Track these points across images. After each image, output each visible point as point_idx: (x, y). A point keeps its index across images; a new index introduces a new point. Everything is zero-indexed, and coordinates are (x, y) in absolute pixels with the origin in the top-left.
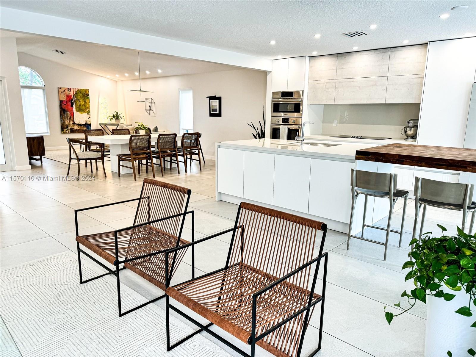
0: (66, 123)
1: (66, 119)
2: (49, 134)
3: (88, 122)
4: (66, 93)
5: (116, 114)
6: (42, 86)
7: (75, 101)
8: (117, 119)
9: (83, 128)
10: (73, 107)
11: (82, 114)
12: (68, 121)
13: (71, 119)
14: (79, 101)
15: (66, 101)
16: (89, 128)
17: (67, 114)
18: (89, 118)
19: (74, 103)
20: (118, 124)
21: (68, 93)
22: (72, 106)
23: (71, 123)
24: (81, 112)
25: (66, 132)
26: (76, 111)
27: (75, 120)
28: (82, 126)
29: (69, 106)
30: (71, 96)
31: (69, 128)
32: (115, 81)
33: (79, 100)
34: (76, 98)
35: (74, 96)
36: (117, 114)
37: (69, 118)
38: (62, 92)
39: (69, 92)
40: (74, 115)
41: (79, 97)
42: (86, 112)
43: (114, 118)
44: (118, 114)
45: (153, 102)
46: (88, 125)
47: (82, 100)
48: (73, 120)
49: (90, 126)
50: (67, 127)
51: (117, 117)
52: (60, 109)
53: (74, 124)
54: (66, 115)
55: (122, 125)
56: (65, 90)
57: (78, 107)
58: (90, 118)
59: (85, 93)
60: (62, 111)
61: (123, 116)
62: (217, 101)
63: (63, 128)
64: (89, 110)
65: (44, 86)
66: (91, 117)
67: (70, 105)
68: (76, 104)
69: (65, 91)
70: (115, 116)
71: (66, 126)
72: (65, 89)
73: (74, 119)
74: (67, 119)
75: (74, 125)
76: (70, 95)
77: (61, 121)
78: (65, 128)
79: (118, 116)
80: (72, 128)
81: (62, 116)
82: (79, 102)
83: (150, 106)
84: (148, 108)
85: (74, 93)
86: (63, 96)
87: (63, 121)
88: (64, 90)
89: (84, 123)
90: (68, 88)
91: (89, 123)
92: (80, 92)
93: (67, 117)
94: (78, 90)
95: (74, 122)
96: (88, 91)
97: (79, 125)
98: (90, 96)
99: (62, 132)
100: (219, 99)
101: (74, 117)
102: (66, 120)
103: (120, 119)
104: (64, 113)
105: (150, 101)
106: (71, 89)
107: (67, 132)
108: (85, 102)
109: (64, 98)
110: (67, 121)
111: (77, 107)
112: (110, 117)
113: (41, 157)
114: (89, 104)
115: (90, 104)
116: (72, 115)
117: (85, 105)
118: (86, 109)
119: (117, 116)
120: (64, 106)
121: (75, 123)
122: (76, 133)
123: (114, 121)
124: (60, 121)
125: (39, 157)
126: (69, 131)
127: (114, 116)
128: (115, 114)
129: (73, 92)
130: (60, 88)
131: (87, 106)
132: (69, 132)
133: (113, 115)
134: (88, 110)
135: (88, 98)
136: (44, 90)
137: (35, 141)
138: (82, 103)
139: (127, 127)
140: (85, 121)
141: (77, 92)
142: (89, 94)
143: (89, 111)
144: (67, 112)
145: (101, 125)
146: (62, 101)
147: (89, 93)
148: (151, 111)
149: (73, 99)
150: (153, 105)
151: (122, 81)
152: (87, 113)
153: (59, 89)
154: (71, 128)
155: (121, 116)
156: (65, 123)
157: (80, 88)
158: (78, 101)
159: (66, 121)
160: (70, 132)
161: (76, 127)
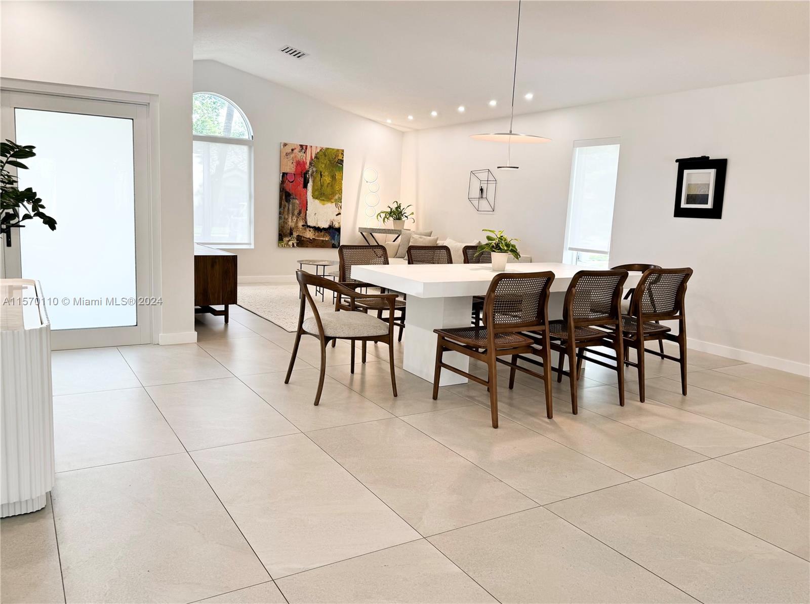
0: (290, 223)
1: (290, 215)
2: (252, 247)
3: (334, 223)
4: (296, 157)
5: (397, 208)
6: (247, 137)
7: (312, 175)
8: (397, 219)
9: (323, 237)
10: (307, 188)
11: (324, 204)
12: (295, 218)
13: (301, 215)
14: (321, 175)
15: (294, 174)
16: (336, 236)
17: (294, 204)
18: (337, 215)
19: (310, 180)
20: (400, 231)
21: (300, 155)
22: (305, 186)
23: (301, 224)
24: (323, 200)
25: (287, 244)
26: (311, 197)
27: (308, 218)
28: (321, 232)
29: (299, 185)
30: (305, 163)
31: (295, 234)
32: (400, 131)
33: (321, 173)
34: (314, 169)
35: (311, 164)
36: (399, 207)
37: (296, 212)
38: (287, 154)
39: (302, 154)
40: (307, 207)
41: (322, 167)
42: (333, 201)
43: (392, 217)
44: (402, 209)
45: (491, 178)
46: (333, 231)
47: (326, 173)
48: (305, 218)
49: (338, 233)
50: (291, 234)
51: (397, 214)
52: (280, 191)
53: (306, 226)
54: (291, 205)
55: (410, 234)
56: (295, 149)
57: (318, 189)
58: (339, 214)
59: (335, 158)
60: (284, 197)
61: (413, 213)
62: (712, 173)
63: (283, 234)
64: (339, 198)
65: (251, 138)
66: (342, 212)
67: (302, 183)
68: (314, 182)
69: (295, 151)
70: (394, 212)
71: (289, 231)
72: (293, 148)
73: (308, 215)
74: (293, 214)
75: (305, 229)
76: (303, 162)
77: (280, 218)
78: (286, 236)
79: (401, 212)
80: (301, 235)
81: (282, 206)
82: (321, 177)
83: (482, 190)
84: (477, 193)
85: (311, 157)
86: (290, 163)
87: (285, 218)
88: (292, 150)
89: (326, 226)
90: (301, 146)
91: (337, 226)
92: (325, 156)
93: (293, 210)
94: (321, 150)
95: (306, 222)
96: (342, 154)
97: (317, 229)
98: (344, 164)
99: (279, 243)
100: (720, 166)
101: (307, 210)
102: (290, 218)
103: (404, 219)
104: (286, 201)
105: (484, 176)
106: (306, 149)
107: (290, 243)
108: (333, 177)
109: (290, 168)
110: (292, 220)
111: (316, 188)
112: (383, 215)
113: (227, 308)
114: (341, 184)
115: (343, 182)
116: (305, 206)
117: (331, 186)
118: (333, 194)
119: (398, 211)
120: (289, 187)
121: (308, 224)
122: (307, 247)
123: (390, 224)
124: (278, 219)
125: (221, 308)
126: (295, 241)
127: (391, 213)
128: (394, 206)
129: (311, 154)
130: (285, 145)
131: (337, 188)
132: (293, 244)
133: (389, 210)
134: (336, 197)
135: (341, 169)
136: (250, 147)
137: (217, 267)
138: (327, 179)
139: (420, 237)
140: (329, 220)
141: (318, 156)
142: (342, 161)
143: (340, 200)
144: (293, 198)
145: (362, 231)
146: (287, 174)
147: (344, 159)
148: (484, 203)
149: (308, 171)
150: (492, 187)
151: (417, 130)
152: (334, 204)
153: (282, 147)
154: (298, 236)
155: (407, 212)
156: (286, 223)
157: (325, 146)
158: (319, 176)
159: (290, 220)
160: (295, 245)
161: (309, 234)
